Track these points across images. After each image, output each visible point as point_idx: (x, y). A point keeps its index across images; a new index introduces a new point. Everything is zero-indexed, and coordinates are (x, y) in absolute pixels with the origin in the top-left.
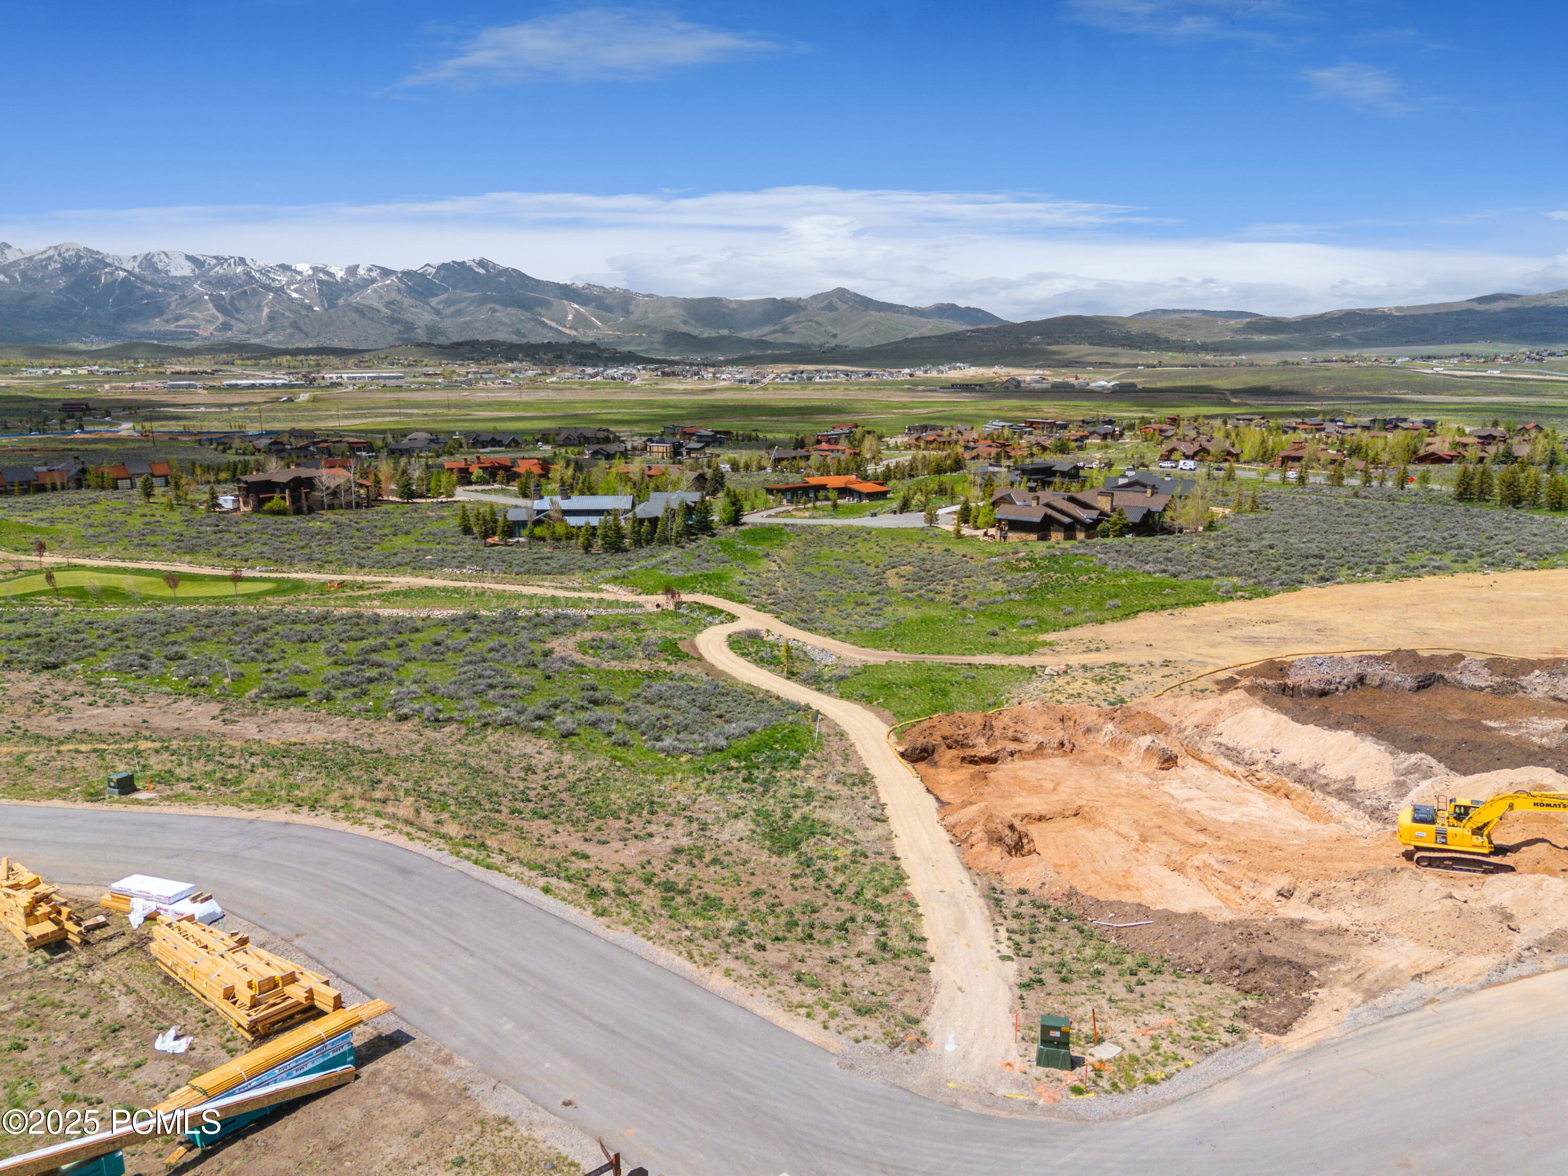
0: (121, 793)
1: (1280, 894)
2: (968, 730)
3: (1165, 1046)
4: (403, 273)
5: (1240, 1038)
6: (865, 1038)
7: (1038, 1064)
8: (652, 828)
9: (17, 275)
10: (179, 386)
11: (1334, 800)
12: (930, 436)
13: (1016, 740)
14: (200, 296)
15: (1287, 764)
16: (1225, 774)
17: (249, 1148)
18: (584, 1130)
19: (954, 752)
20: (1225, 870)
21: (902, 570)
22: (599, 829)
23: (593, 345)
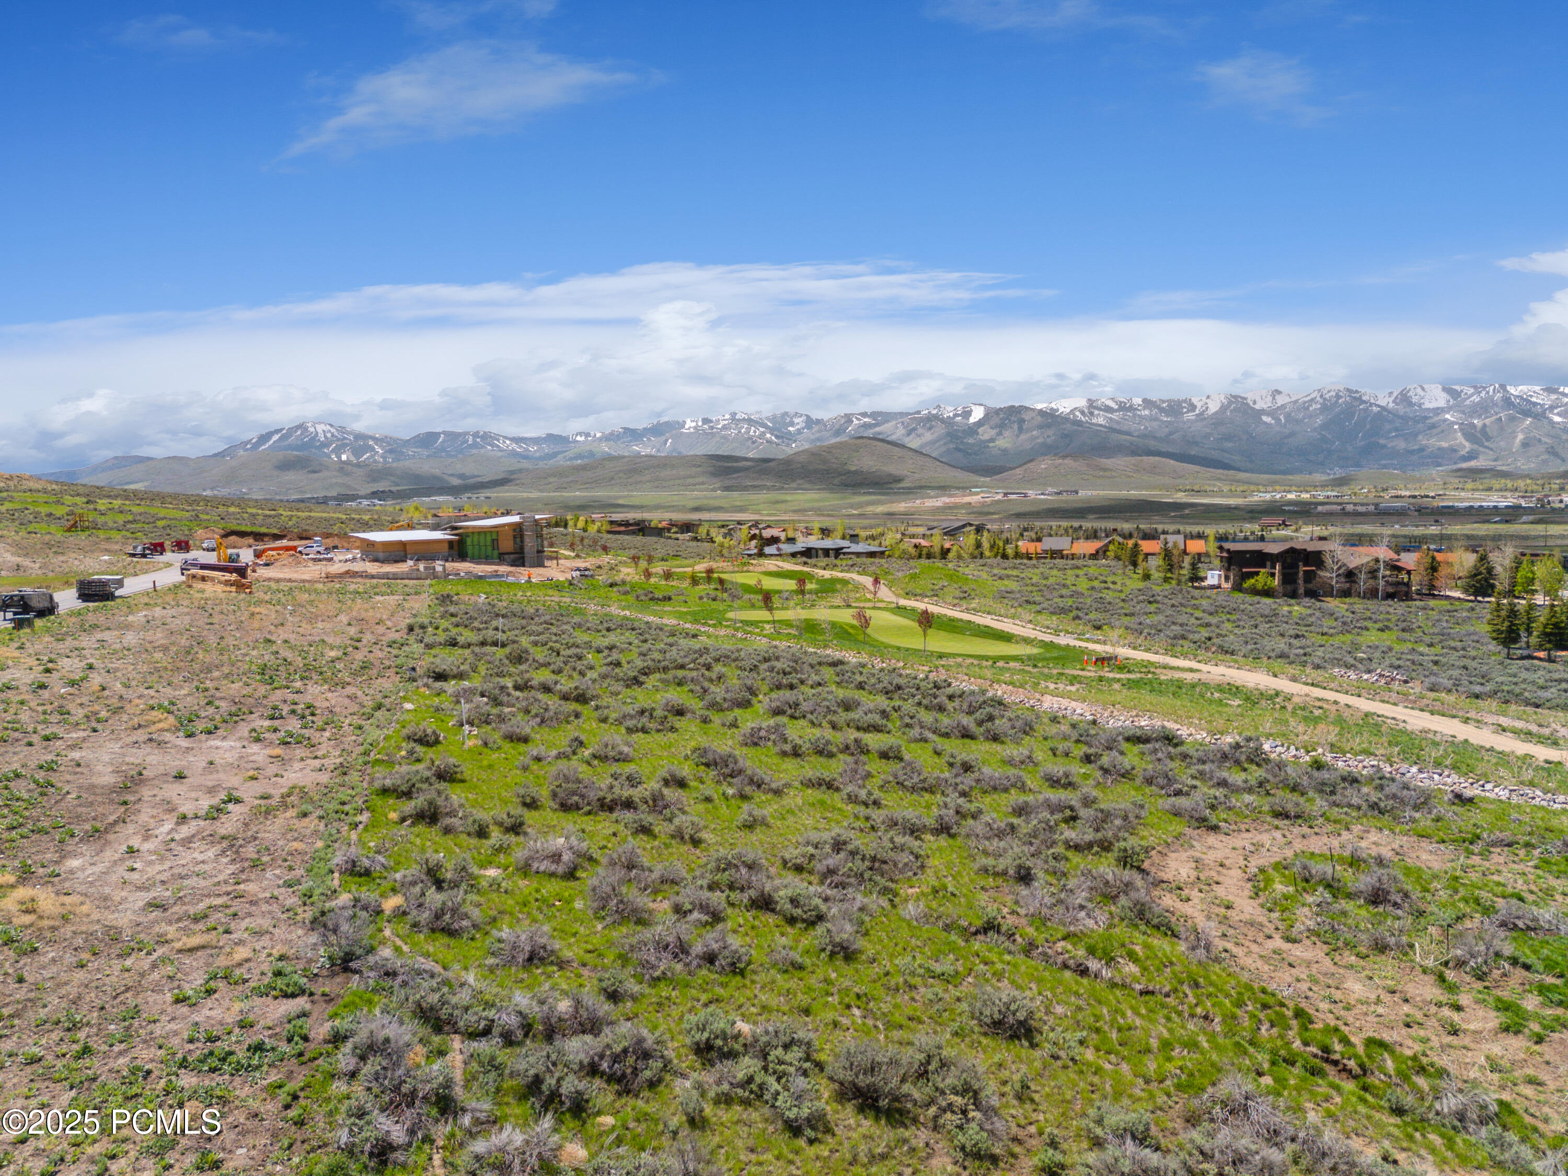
9: (1282, 417)
14: (1451, 427)
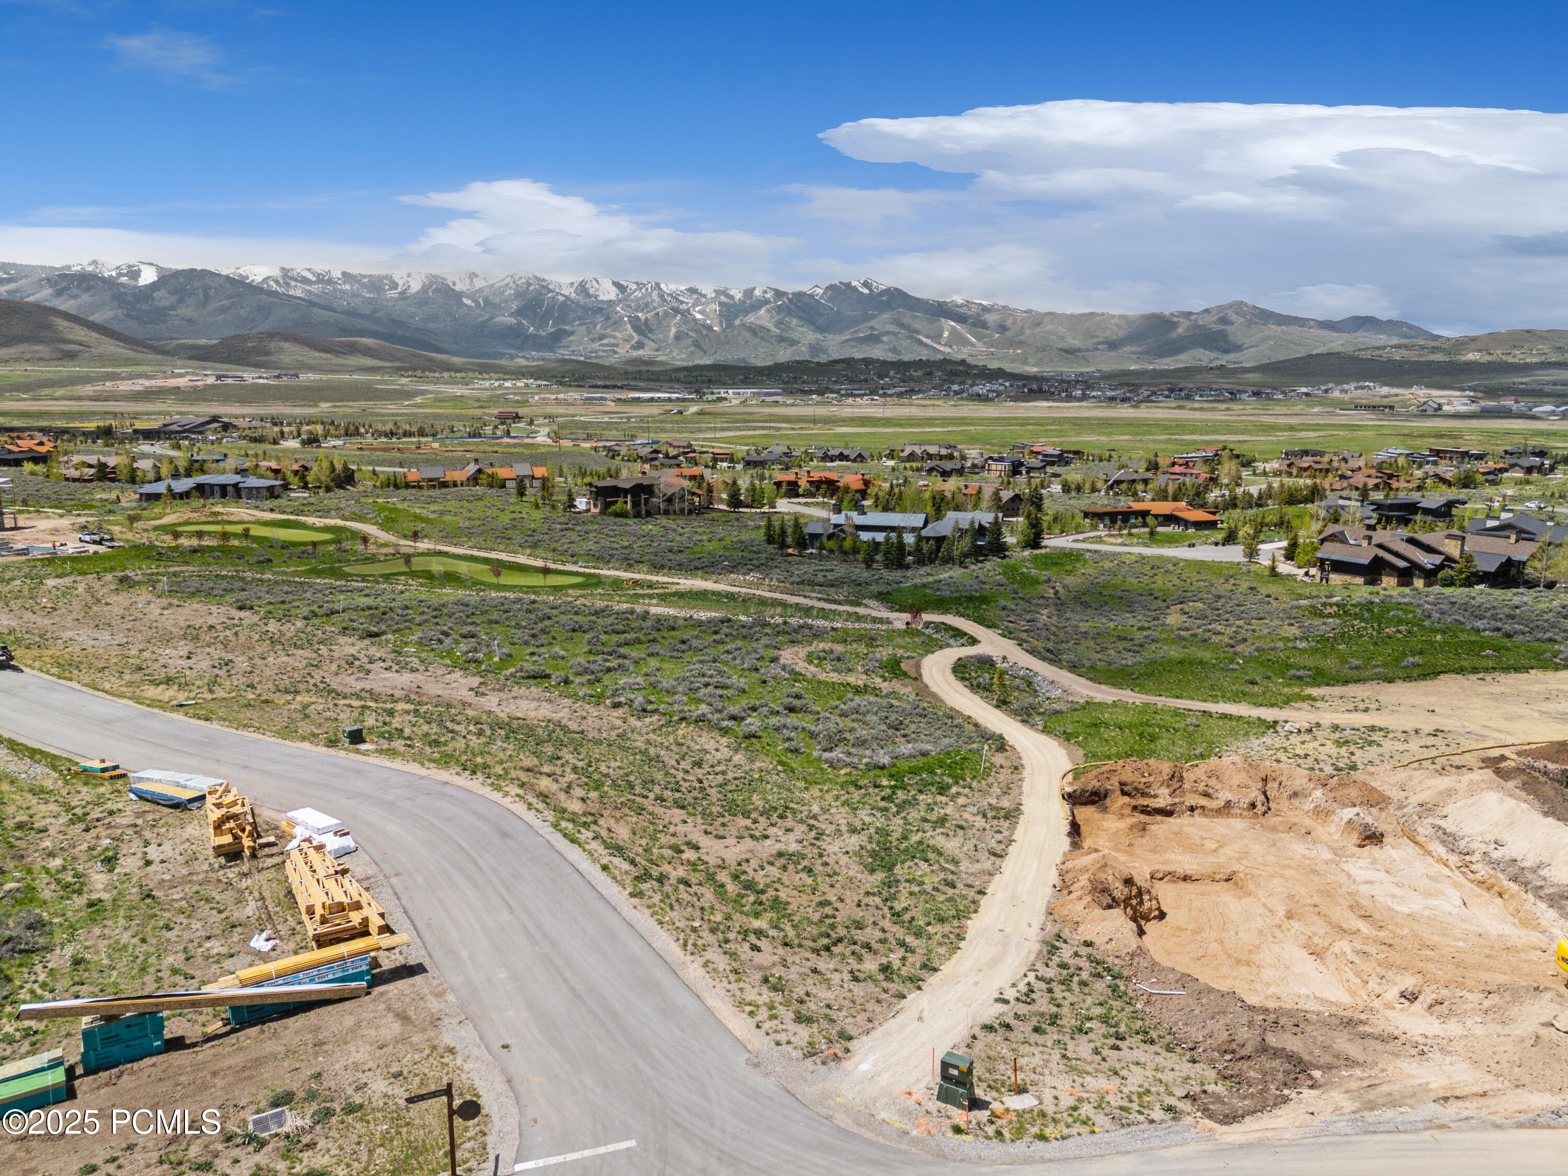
0: (351, 743)
1: (1403, 995)
2: (1152, 779)
3: (1086, 1110)
4: (794, 294)
5: (1174, 1119)
6: (789, 1043)
7: (938, 1099)
8: (772, 831)
9: (481, 301)
10: (595, 399)
11: (1543, 906)
12: (1306, 461)
13: (1206, 795)
14: (621, 318)
15: (1508, 858)
16: (1437, 862)
17: (263, 1031)
18: (503, 1071)
19: (1126, 799)
20: (1357, 961)
21: (1190, 606)
22: (723, 825)
23: (963, 362)
